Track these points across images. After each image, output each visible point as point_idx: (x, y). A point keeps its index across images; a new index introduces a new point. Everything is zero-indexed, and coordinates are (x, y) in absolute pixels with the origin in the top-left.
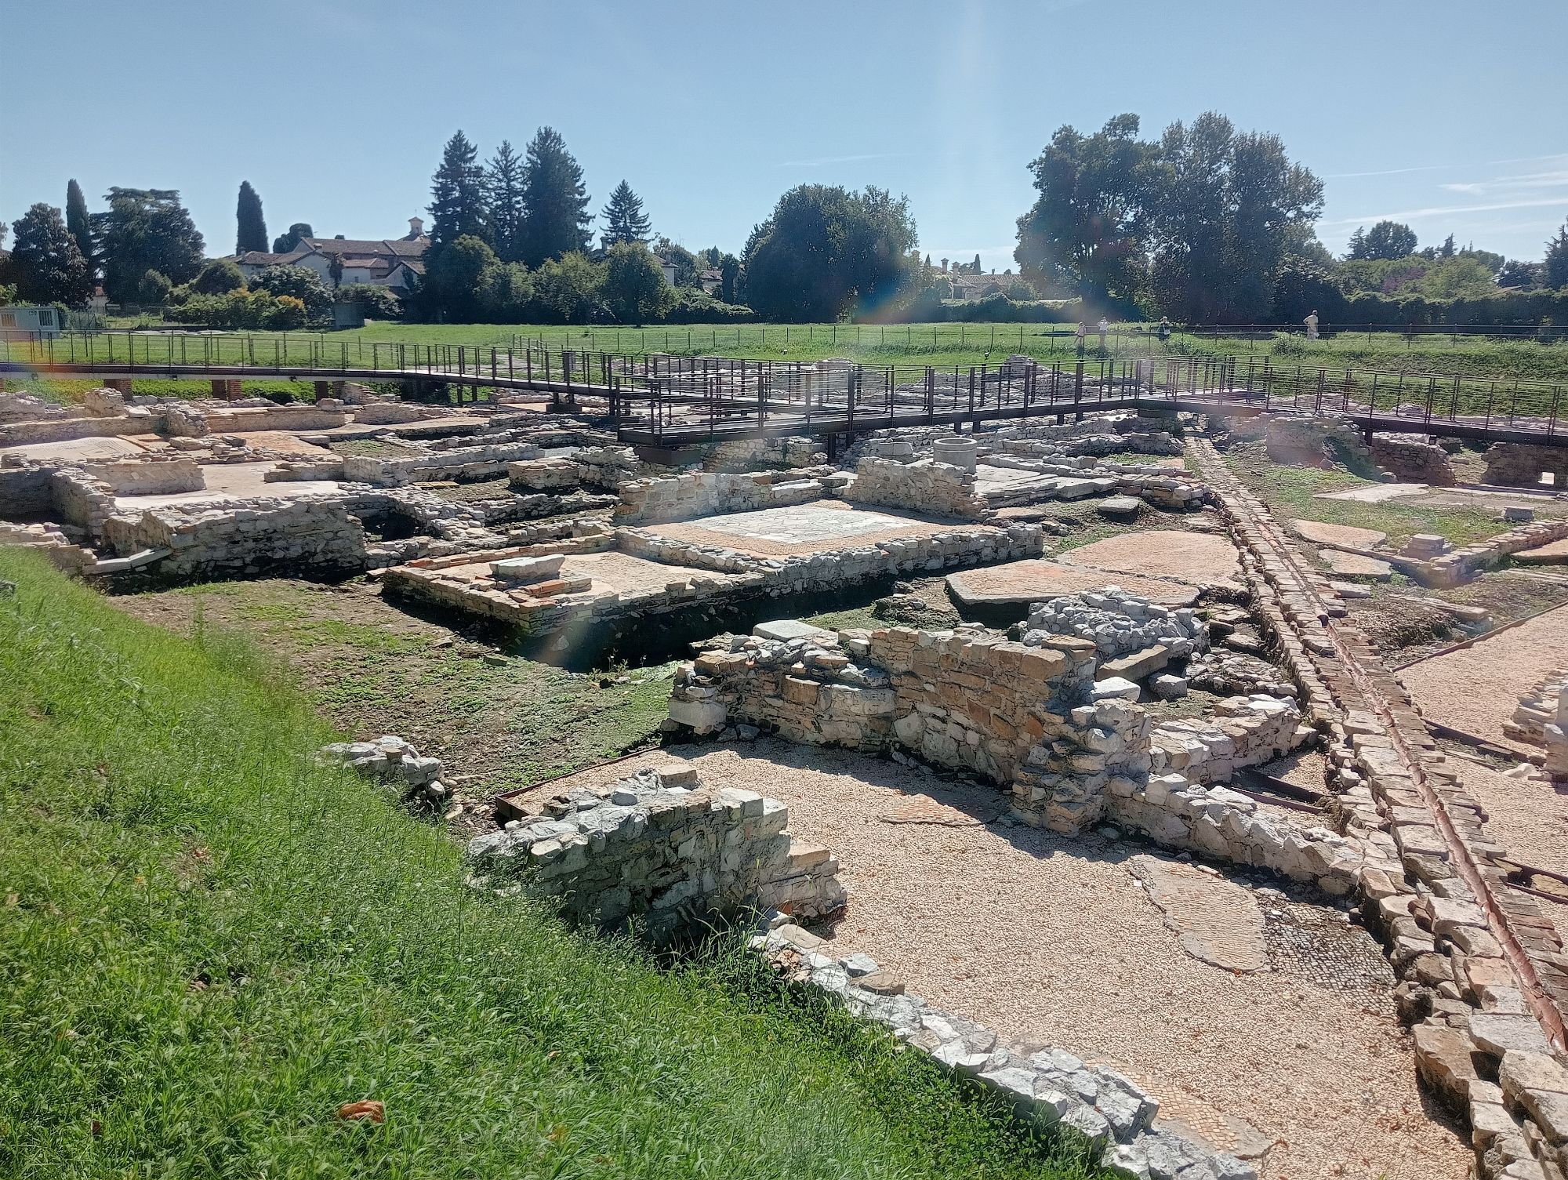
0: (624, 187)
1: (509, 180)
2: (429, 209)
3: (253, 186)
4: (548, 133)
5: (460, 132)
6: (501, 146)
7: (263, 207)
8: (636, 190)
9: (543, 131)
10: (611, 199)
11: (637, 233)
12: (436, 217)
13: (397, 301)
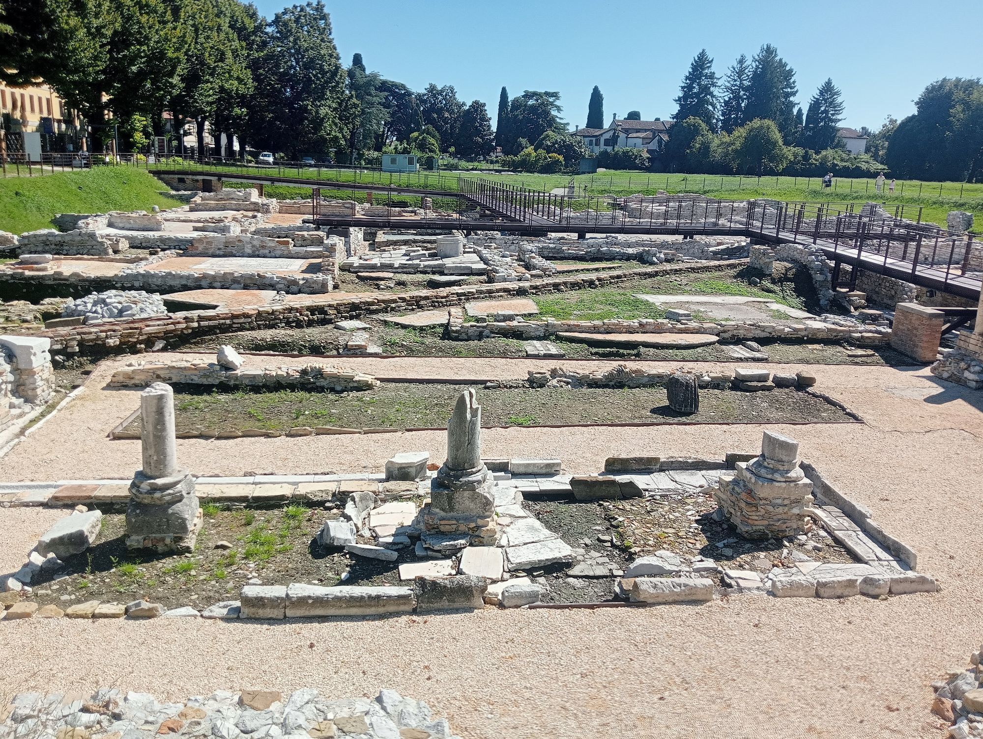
0: (829, 83)
1: (741, 81)
2: (676, 101)
3: (600, 89)
4: (768, 48)
5: (704, 50)
6: (739, 57)
7: (604, 102)
8: (836, 85)
9: (765, 47)
10: (818, 92)
11: (833, 115)
12: (681, 105)
13: (648, 158)
